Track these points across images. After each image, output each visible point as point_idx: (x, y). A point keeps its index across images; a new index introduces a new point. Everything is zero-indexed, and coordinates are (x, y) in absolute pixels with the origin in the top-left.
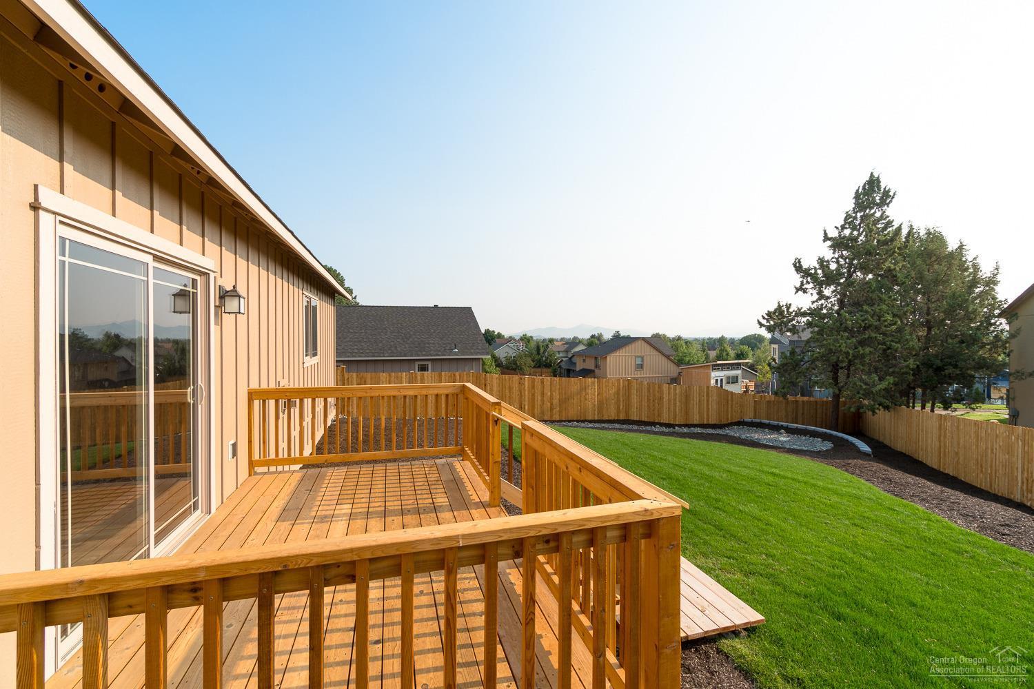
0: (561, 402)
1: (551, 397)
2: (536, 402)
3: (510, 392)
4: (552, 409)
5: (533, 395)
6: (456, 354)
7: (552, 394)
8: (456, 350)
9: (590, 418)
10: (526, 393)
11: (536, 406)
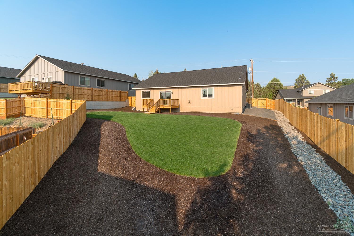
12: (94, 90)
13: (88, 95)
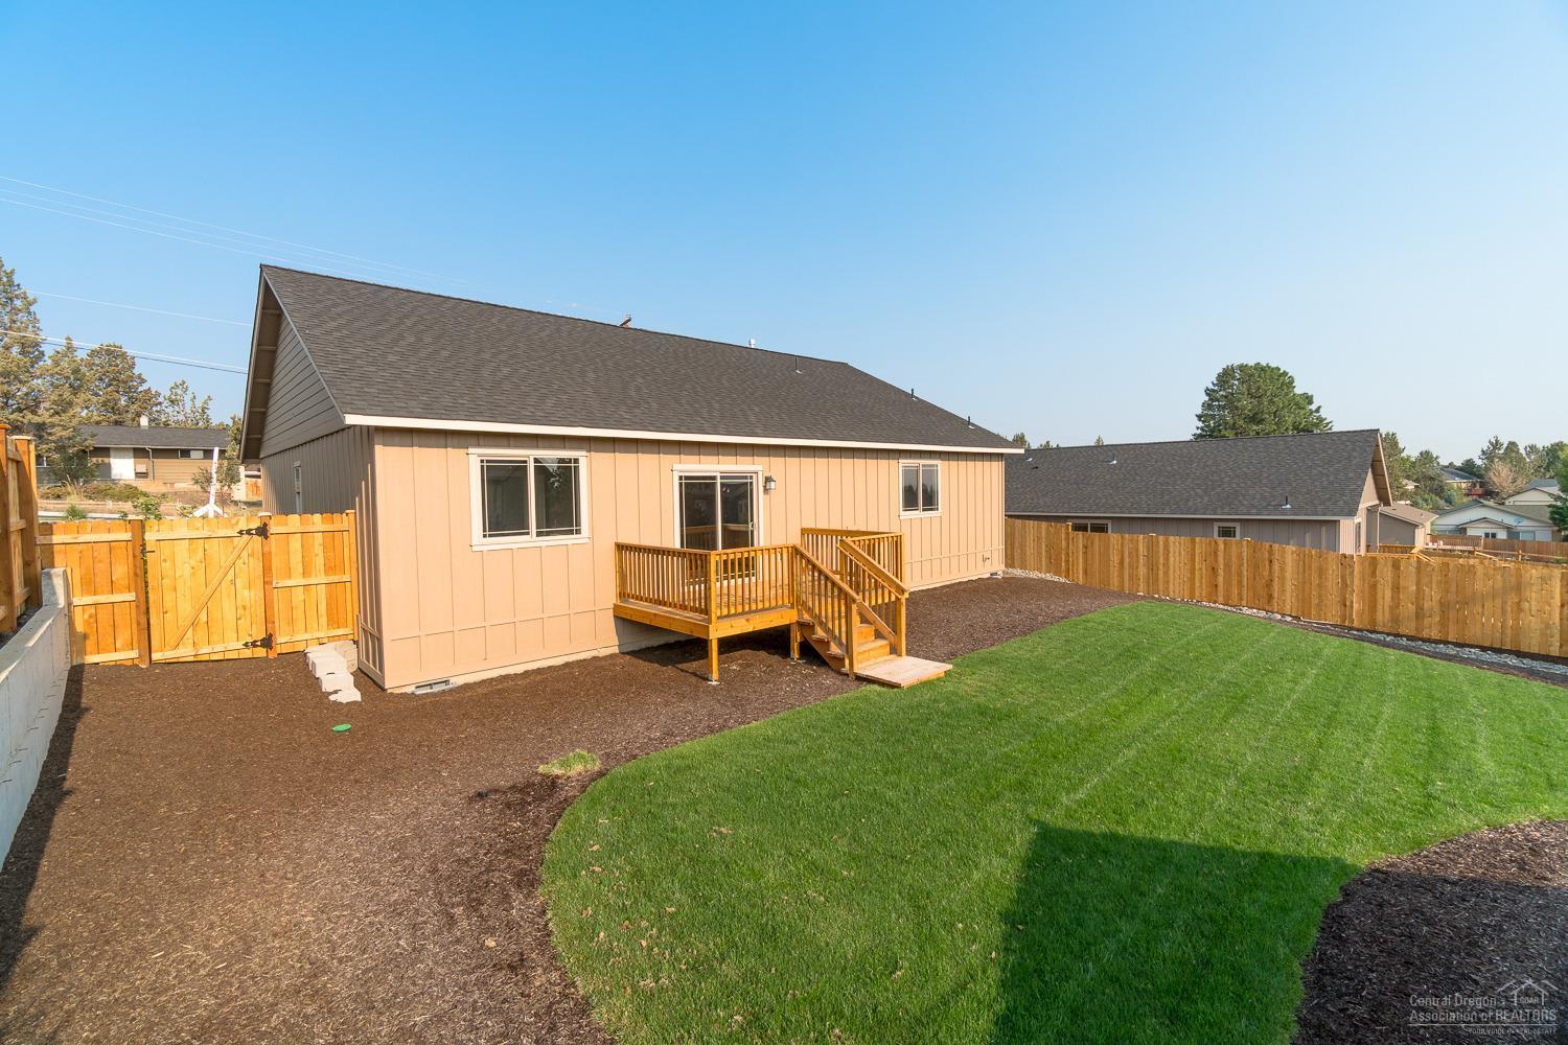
0: (1444, 606)
1: (1419, 596)
2: (1380, 601)
3: (1320, 577)
4: (1419, 614)
5: (1374, 587)
6: (1284, 512)
7: (1419, 589)
8: (1288, 506)
9: (1535, 650)
10: (1356, 582)
11: (1379, 607)
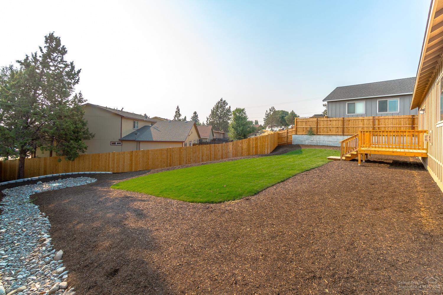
12: (346, 121)
13: (337, 127)
